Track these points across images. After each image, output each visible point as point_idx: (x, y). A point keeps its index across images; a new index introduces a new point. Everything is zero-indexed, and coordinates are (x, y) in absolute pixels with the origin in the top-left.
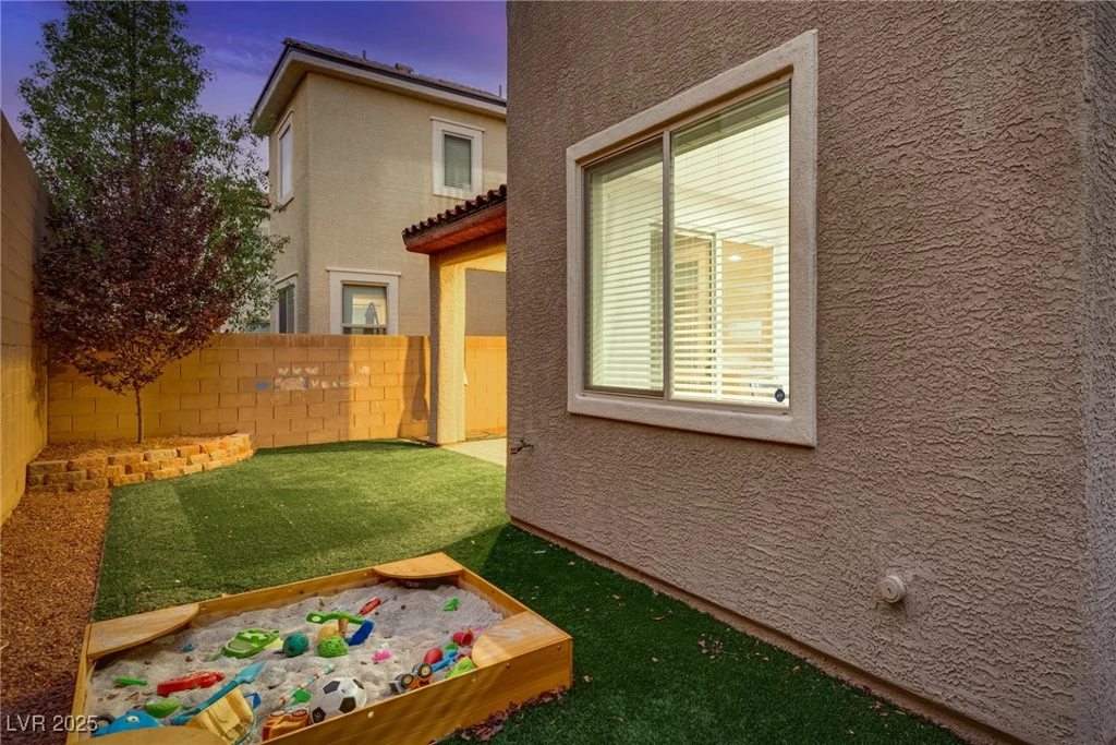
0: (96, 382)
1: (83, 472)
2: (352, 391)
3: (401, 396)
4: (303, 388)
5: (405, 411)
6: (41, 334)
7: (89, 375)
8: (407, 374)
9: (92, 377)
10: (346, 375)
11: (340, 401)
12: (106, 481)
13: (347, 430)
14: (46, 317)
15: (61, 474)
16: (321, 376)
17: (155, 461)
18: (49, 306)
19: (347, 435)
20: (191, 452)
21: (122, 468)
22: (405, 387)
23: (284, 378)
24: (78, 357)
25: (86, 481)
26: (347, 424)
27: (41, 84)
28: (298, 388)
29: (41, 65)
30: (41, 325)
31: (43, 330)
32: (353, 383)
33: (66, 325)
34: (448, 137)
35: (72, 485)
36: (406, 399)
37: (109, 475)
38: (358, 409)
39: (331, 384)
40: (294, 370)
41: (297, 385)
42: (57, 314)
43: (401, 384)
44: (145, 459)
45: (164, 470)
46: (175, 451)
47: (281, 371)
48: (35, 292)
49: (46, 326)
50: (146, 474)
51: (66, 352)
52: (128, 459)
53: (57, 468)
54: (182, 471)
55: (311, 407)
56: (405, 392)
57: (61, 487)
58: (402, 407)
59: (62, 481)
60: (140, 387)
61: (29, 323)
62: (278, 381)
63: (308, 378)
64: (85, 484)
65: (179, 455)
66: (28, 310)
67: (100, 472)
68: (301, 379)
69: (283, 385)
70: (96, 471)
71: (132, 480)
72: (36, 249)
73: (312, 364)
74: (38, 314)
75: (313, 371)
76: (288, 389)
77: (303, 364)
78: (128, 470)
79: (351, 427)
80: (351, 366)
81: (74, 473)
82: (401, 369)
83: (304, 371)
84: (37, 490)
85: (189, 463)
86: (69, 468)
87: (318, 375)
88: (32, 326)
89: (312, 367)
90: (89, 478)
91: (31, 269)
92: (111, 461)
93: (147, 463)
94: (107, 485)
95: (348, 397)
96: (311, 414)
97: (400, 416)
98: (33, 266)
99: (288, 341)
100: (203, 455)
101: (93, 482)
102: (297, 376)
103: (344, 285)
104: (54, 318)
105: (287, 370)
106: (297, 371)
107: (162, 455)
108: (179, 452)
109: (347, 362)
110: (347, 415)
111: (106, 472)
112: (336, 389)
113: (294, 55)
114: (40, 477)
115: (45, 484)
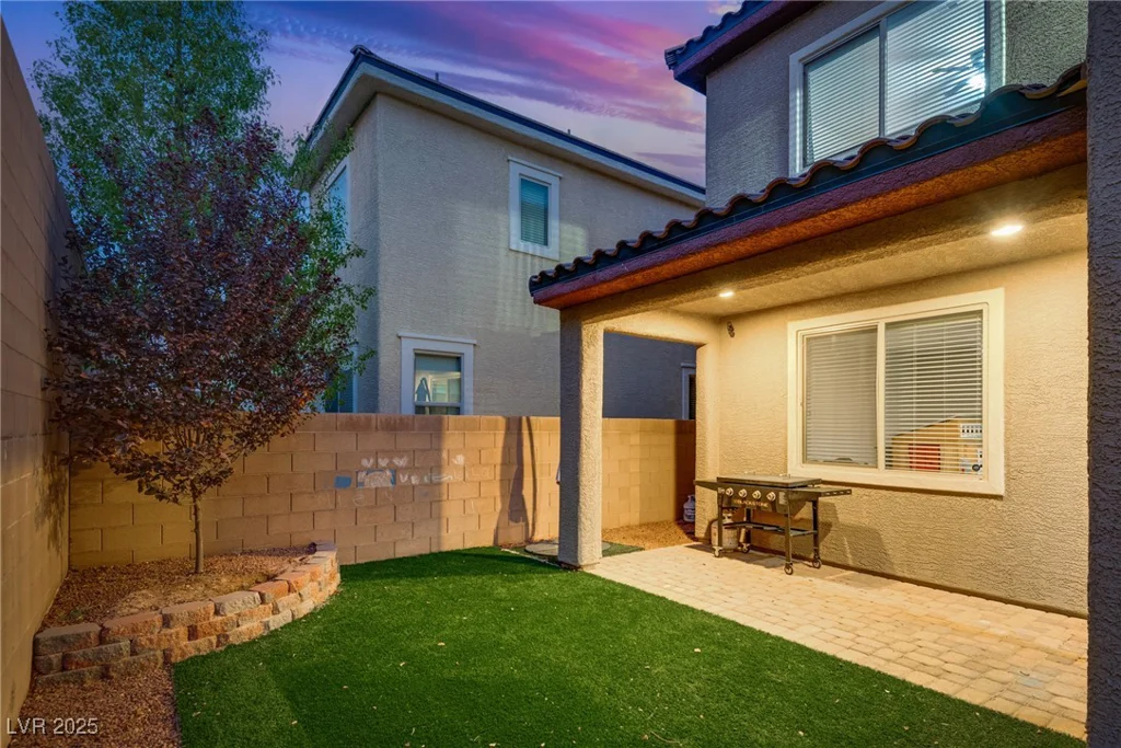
0: (140, 490)
1: (125, 644)
2: (445, 486)
3: (498, 494)
4: (391, 485)
5: (502, 511)
6: (57, 414)
7: (129, 478)
8: (504, 464)
9: (135, 482)
10: (438, 467)
11: (430, 499)
12: (159, 653)
13: (439, 537)
14: (67, 387)
15: (89, 651)
16: (411, 469)
17: (231, 614)
18: (72, 369)
19: (439, 544)
20: (278, 594)
21: (183, 631)
22: (501, 480)
23: (369, 471)
24: (118, 452)
25: (128, 658)
26: (439, 529)
27: (61, 69)
28: (385, 485)
29: (59, 44)
30: (59, 400)
31: (62, 407)
32: (447, 477)
33: (97, 400)
34: (526, 183)
35: (107, 668)
36: (502, 496)
37: (165, 645)
38: (451, 510)
39: (422, 478)
40: (380, 460)
41: (382, 480)
42: (82, 383)
43: (498, 478)
44: (217, 613)
45: (243, 628)
46: (257, 595)
47: (365, 463)
48: (50, 346)
49: (66, 401)
50: (218, 637)
51: (97, 444)
52: (192, 615)
53: (82, 640)
54: (267, 626)
55: (400, 510)
56: (502, 487)
57: (90, 674)
58: (499, 507)
59: (91, 663)
60: (200, 493)
61: (40, 396)
62: (362, 475)
63: (395, 471)
64: (127, 664)
65: (263, 601)
66: (37, 374)
67: (151, 641)
68: (388, 473)
69: (367, 480)
70: (144, 641)
71: (199, 650)
72: (52, 280)
73: (400, 454)
74: (52, 382)
75: (400, 462)
76: (373, 486)
77: (390, 453)
78: (193, 633)
79: (444, 533)
80: (445, 455)
81: (110, 648)
82: (498, 459)
83: (391, 462)
84: (50, 682)
85: (276, 610)
86: (102, 639)
87: (406, 468)
88: (44, 400)
89: (401, 457)
90: (133, 653)
91: (43, 311)
92: (167, 621)
93: (220, 618)
94: (161, 661)
95: (440, 495)
96: (399, 519)
97: (497, 517)
98: (47, 304)
99: (374, 422)
100: (292, 595)
101: (141, 658)
102: (383, 470)
103: (416, 354)
104: (79, 390)
105: (372, 461)
106: (383, 463)
107: (240, 603)
108: (262, 596)
109: (439, 450)
110: (439, 518)
111: (159, 640)
112: (426, 485)
113: (365, 68)
114: (55, 658)
115: (64, 669)
